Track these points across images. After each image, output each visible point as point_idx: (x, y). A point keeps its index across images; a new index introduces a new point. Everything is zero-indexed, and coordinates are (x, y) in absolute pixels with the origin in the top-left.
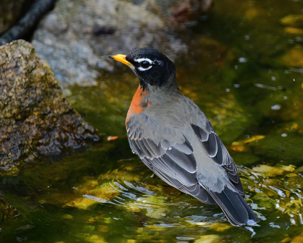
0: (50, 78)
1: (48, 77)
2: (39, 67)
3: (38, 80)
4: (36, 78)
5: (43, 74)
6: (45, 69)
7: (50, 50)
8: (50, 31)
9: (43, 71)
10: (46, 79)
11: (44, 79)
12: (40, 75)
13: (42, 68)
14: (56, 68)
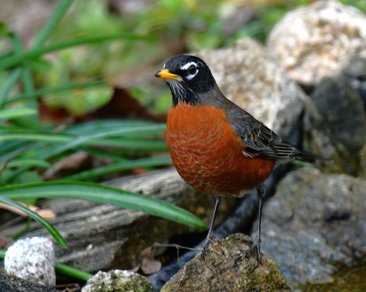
0: (277, 277)
1: (274, 276)
2: (263, 265)
3: (263, 280)
4: (259, 278)
5: (267, 272)
6: (269, 266)
7: (275, 243)
8: (273, 221)
9: (268, 270)
10: (272, 278)
12: (265, 274)
13: (266, 265)
14: (283, 264)
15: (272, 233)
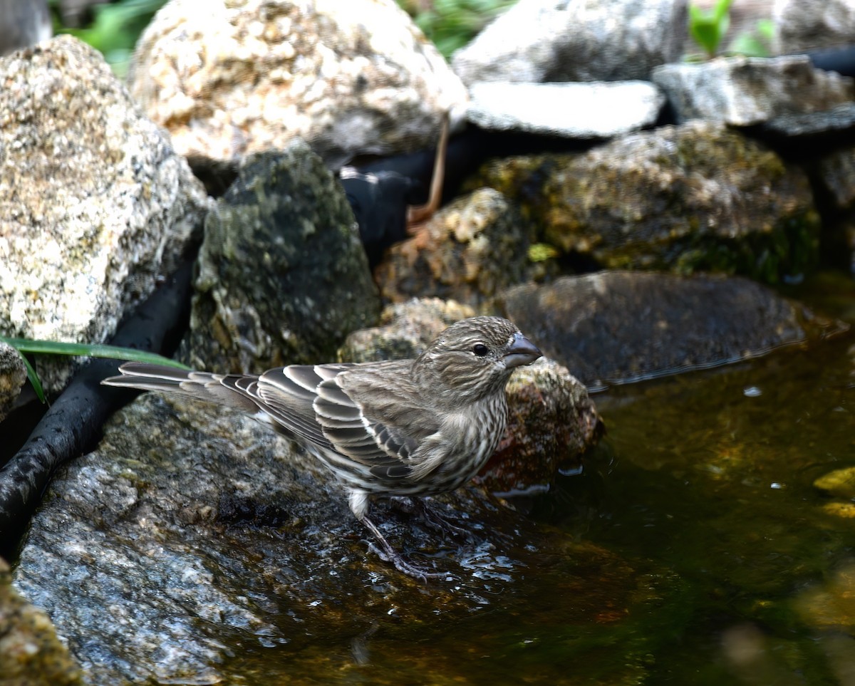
0: (57, 664)
1: (48, 660)
2: (22, 629)
3: (18, 669)
4: (11, 663)
5: (31, 649)
6: (39, 634)
9: (34, 643)
10: (43, 666)
11: (36, 666)
12: (24, 653)
13: (30, 630)
14: (95, 630)
15: (75, 548)
